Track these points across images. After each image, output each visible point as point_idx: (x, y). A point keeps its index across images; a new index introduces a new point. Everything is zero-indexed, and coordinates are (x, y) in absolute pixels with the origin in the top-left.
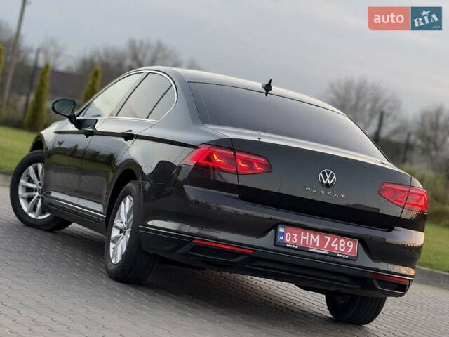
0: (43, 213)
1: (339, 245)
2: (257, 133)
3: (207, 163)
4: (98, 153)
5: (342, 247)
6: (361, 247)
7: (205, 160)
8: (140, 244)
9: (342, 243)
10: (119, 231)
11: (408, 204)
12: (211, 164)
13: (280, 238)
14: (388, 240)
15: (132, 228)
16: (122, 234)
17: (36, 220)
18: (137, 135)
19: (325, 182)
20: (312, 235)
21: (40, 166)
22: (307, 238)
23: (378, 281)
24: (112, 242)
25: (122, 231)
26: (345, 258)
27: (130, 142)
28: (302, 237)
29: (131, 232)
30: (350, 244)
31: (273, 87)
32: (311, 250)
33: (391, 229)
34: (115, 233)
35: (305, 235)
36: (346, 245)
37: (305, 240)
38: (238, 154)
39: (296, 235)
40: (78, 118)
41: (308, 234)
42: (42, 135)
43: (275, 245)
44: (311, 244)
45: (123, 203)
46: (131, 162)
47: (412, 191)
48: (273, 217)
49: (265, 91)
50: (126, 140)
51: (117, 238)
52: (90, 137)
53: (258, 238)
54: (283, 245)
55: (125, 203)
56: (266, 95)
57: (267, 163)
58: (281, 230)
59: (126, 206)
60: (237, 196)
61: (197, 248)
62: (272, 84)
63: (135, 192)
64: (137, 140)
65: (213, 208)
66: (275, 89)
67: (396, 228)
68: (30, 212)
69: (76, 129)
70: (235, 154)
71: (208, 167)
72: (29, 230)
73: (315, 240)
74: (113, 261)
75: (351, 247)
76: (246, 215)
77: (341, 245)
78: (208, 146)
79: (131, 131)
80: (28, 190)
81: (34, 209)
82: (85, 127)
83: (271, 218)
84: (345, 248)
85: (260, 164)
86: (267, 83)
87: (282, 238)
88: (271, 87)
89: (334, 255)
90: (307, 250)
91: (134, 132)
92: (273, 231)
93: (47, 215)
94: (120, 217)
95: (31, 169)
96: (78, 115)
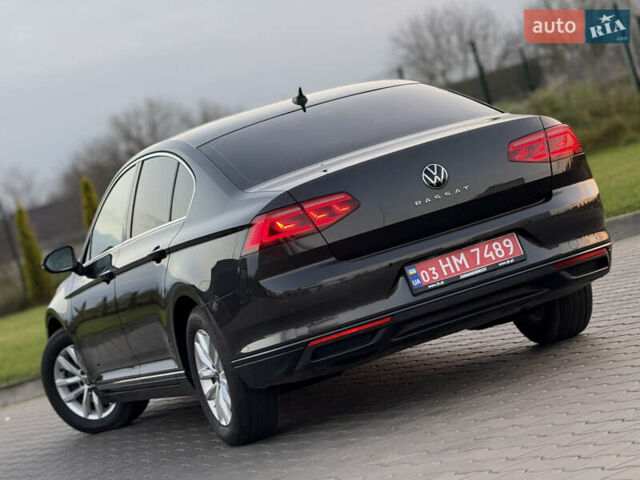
0: (105, 407)
1: (494, 252)
2: (318, 165)
3: (275, 237)
4: (135, 293)
5: (500, 253)
6: (523, 240)
7: (270, 235)
8: (245, 384)
9: (497, 247)
10: (210, 381)
11: (553, 153)
12: (280, 238)
13: (415, 283)
14: (553, 212)
15: (225, 369)
16: (217, 383)
17: (101, 420)
18: (168, 249)
19: (434, 182)
20: (453, 257)
21: (71, 350)
22: (449, 264)
23: (568, 270)
24: (210, 399)
25: (214, 379)
26: (510, 264)
27: (164, 261)
28: (443, 267)
29: (226, 373)
30: (507, 243)
31: (308, 96)
32: (462, 277)
33: (548, 197)
34: (207, 386)
35: (445, 263)
36: (503, 247)
37: (448, 269)
38: (306, 206)
39: (434, 269)
40: (84, 265)
41: (447, 259)
42: (51, 309)
43: (415, 295)
44: (458, 270)
45: (196, 343)
46: (180, 286)
47: (549, 135)
48: (393, 261)
49: (300, 107)
50: (158, 261)
51: (213, 391)
52: (112, 281)
53: (387, 298)
54: (425, 290)
55: (199, 342)
56: (305, 111)
57: (349, 198)
58: (412, 272)
59: (202, 345)
60: (333, 259)
61: (319, 351)
62: (304, 93)
63: (204, 323)
64: (172, 255)
65: (312, 290)
66: (311, 97)
67: (554, 191)
68: (88, 414)
69: (91, 280)
70: (302, 208)
71: (278, 243)
72: (99, 438)
73: (460, 262)
74: (223, 423)
75: (511, 245)
76: (358, 276)
77: (497, 250)
78: (264, 217)
79: (158, 247)
80: (72, 387)
81: (92, 407)
82: (100, 272)
83: (391, 265)
84: (503, 251)
85: (341, 203)
86: (297, 94)
87: (418, 282)
88: (305, 97)
89: (495, 268)
90: (457, 280)
91: (164, 247)
92: (402, 279)
93: (113, 407)
94: (202, 363)
95: (61, 359)
96: (84, 261)
